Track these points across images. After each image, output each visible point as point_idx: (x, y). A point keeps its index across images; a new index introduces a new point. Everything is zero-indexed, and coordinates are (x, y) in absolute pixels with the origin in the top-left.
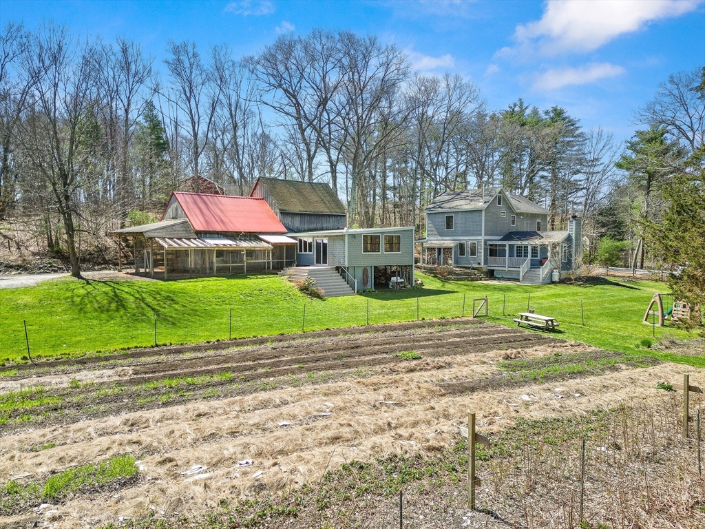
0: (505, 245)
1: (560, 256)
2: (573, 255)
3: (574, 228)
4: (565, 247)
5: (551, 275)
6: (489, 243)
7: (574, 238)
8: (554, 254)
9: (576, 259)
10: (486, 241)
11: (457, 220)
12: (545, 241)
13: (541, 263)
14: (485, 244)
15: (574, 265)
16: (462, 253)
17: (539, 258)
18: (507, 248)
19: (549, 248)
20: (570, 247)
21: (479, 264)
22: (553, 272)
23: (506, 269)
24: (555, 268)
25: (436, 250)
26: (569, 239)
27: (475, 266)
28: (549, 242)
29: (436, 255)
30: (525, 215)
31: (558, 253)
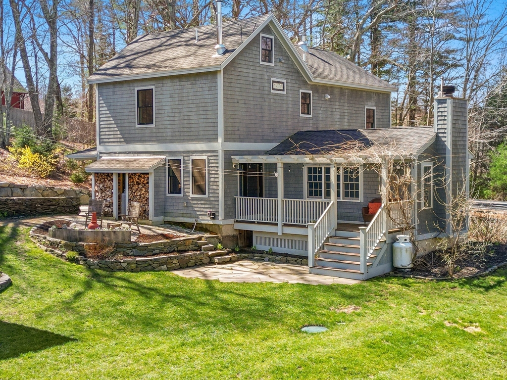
0: (273, 167)
1: (414, 194)
2: (449, 193)
3: (449, 118)
4: (427, 169)
5: (392, 251)
6: (238, 159)
7: (449, 145)
8: (398, 191)
9: (456, 206)
10: (228, 155)
11: (162, 101)
12: (374, 154)
13: (367, 215)
14: (228, 163)
15: (450, 222)
16: (175, 187)
17: (361, 199)
18: (279, 175)
19: (384, 174)
20: (440, 171)
21: (214, 216)
22: (395, 240)
23: (278, 230)
24: (401, 231)
25: (115, 178)
26: (436, 148)
27: (206, 220)
28: (384, 158)
29: (115, 191)
30: (336, 92)
31: (409, 188)
